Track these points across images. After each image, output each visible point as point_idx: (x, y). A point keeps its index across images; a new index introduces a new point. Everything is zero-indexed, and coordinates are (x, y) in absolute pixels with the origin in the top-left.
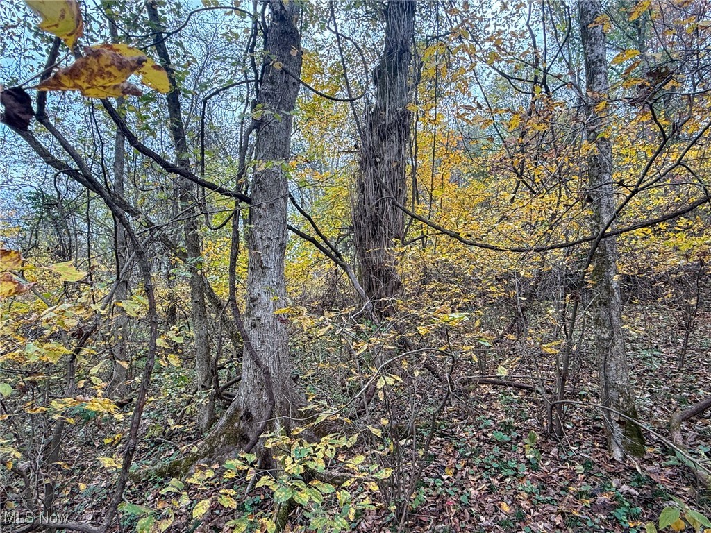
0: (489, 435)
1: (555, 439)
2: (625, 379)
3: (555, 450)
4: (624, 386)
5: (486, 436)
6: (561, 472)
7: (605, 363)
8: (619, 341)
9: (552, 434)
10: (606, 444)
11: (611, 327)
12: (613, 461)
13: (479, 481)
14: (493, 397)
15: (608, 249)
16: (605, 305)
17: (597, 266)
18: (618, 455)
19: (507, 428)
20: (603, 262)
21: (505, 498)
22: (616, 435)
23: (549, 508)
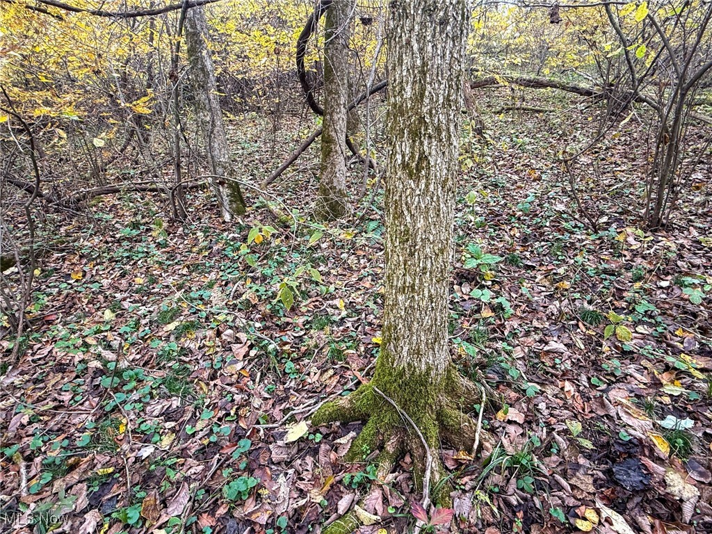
0: (117, 236)
1: (180, 222)
2: (227, 156)
3: (181, 229)
4: (226, 163)
5: (114, 237)
6: (186, 242)
7: (210, 144)
8: (219, 123)
9: (178, 218)
10: (219, 214)
11: (210, 110)
12: (224, 222)
13: (111, 272)
14: (119, 206)
15: (198, 27)
16: (203, 87)
17: (192, 46)
18: (227, 217)
19: (135, 225)
20: (196, 43)
21: (139, 274)
22: (225, 204)
23: (177, 267)
